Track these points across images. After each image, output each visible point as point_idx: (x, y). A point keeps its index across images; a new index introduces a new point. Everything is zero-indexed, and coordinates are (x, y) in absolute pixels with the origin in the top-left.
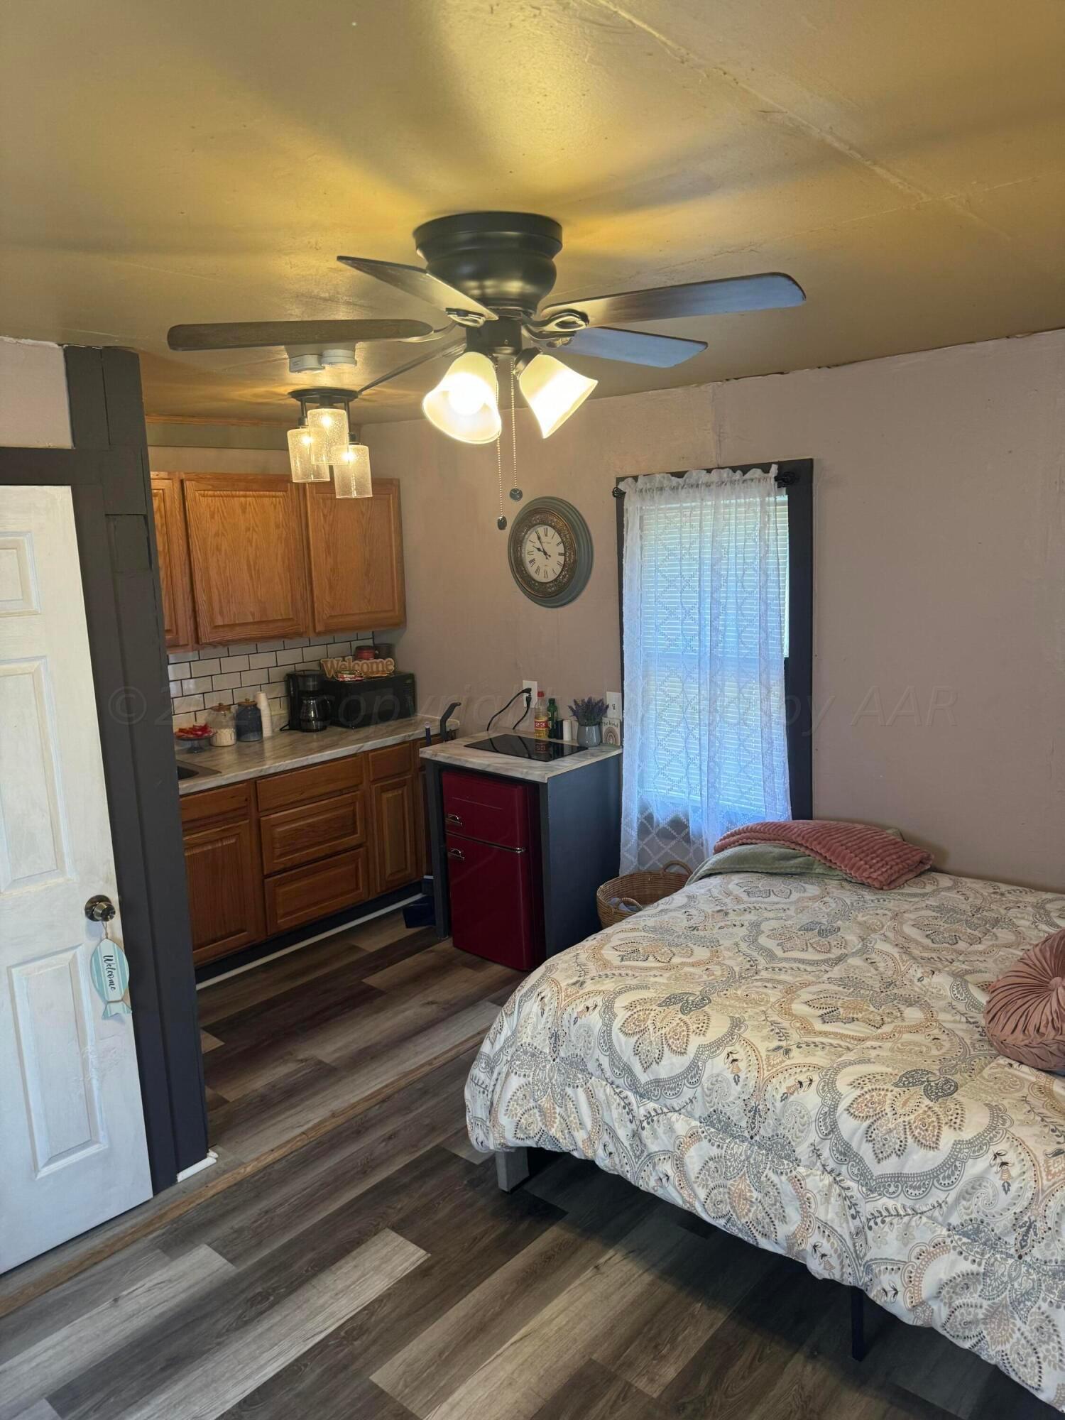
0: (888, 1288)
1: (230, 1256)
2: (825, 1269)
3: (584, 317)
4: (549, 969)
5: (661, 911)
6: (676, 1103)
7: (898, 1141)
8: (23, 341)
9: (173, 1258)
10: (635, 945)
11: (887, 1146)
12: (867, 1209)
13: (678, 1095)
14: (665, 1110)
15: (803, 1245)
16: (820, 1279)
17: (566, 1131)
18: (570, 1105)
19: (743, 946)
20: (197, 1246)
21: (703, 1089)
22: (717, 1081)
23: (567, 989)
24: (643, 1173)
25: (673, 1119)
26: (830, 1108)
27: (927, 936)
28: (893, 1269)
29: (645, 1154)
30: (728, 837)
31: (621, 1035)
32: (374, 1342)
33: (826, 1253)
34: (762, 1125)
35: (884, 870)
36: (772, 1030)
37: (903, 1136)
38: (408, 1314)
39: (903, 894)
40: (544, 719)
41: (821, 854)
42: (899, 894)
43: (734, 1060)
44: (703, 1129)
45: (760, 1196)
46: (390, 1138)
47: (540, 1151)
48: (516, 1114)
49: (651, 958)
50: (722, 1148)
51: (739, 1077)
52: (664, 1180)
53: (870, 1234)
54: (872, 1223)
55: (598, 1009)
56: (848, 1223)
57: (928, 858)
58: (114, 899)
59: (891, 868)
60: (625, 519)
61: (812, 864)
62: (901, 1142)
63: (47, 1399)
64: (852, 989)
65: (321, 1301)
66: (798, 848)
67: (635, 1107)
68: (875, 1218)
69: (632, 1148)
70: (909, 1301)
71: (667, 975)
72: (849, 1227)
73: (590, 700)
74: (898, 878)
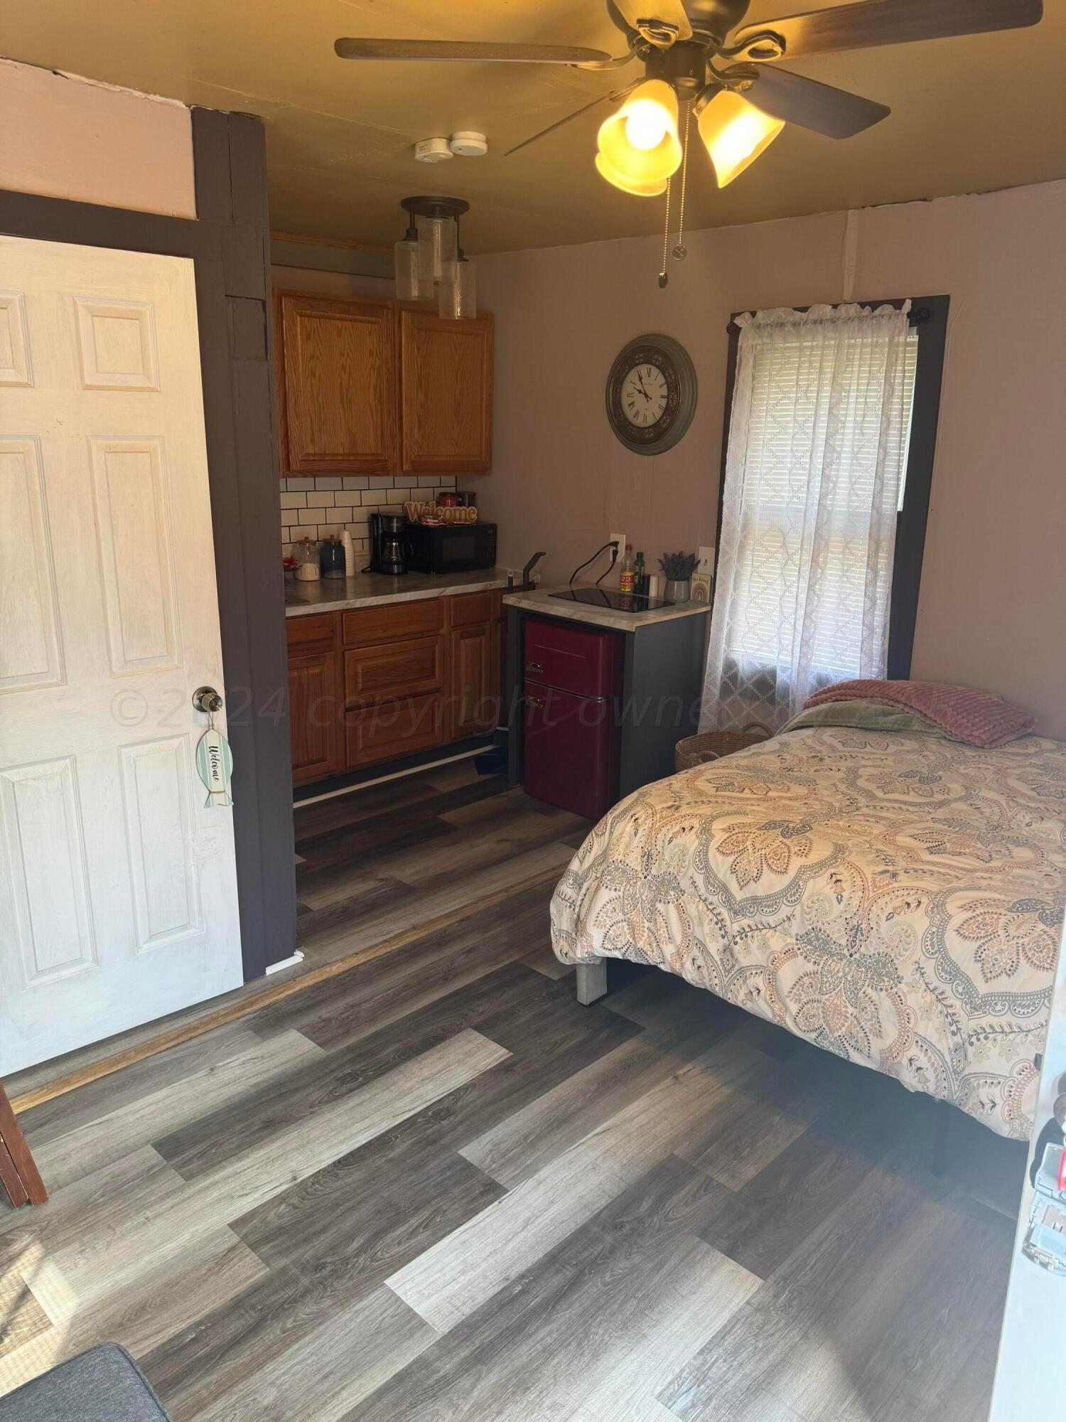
0: (985, 1101)
1: (319, 1041)
2: (919, 1082)
3: (781, 41)
4: (643, 795)
5: (753, 754)
6: (772, 920)
7: (1010, 962)
8: (151, 97)
9: (265, 1039)
10: (729, 779)
11: (996, 966)
12: (968, 1025)
13: (774, 913)
14: (760, 927)
15: (899, 1058)
16: (912, 1091)
17: (654, 945)
18: (660, 919)
19: (842, 787)
20: (286, 1030)
21: (802, 907)
22: (818, 900)
23: (662, 812)
24: (732, 987)
25: (769, 935)
26: (938, 928)
27: (1032, 789)
28: (992, 1083)
29: (736, 968)
30: (821, 693)
31: (718, 854)
32: (461, 1122)
33: (922, 1066)
34: (863, 944)
35: (986, 728)
36: (878, 856)
37: (1016, 957)
38: (493, 1102)
39: (1005, 752)
40: (628, 574)
41: (921, 712)
42: (1001, 753)
43: (837, 881)
44: (799, 946)
45: (855, 1011)
46: (469, 951)
47: (625, 963)
48: (605, 926)
49: (747, 791)
50: (818, 965)
51: (842, 896)
52: (755, 994)
53: (970, 1050)
54: (974, 1039)
55: (694, 830)
56: (947, 1039)
57: (1032, 722)
58: (221, 692)
59: (993, 728)
60: (738, 357)
61: (911, 721)
62: (1013, 962)
63: (152, 1145)
64: (957, 829)
65: (409, 1085)
66: (896, 704)
67: (728, 923)
68: (978, 1034)
69: (722, 962)
70: (1006, 1113)
71: (766, 804)
72: (948, 1044)
73: (681, 554)
74: (1000, 737)
